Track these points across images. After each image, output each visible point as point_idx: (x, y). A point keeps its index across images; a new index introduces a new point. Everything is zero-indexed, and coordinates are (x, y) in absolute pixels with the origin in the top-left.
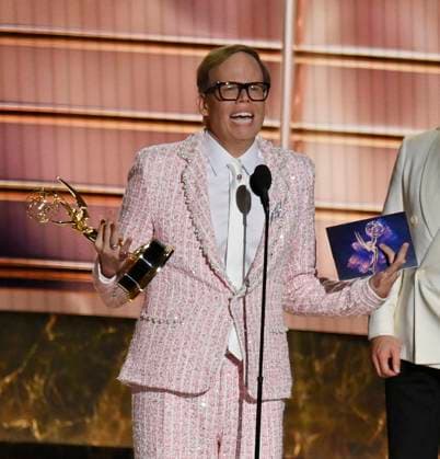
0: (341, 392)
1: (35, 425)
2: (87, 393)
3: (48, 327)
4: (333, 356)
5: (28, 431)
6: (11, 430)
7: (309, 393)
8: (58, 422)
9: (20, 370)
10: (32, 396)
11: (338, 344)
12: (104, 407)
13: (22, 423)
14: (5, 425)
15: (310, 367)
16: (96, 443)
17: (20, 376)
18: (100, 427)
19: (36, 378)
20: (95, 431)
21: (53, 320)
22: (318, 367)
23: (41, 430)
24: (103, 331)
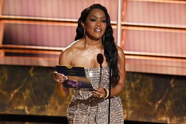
0: (141, 94)
1: (26, 108)
2: (46, 96)
3: (31, 71)
4: (138, 81)
5: (24, 110)
6: (17, 110)
7: (129, 95)
8: (35, 107)
9: (21, 87)
10: (25, 97)
11: (140, 77)
12: (52, 101)
13: (21, 107)
14: (15, 108)
15: (130, 85)
16: (49, 115)
17: (20, 90)
18: (51, 108)
19: (27, 90)
20: (49, 110)
21: (32, 68)
22: (133, 85)
23: (29, 110)
24: (52, 72)
